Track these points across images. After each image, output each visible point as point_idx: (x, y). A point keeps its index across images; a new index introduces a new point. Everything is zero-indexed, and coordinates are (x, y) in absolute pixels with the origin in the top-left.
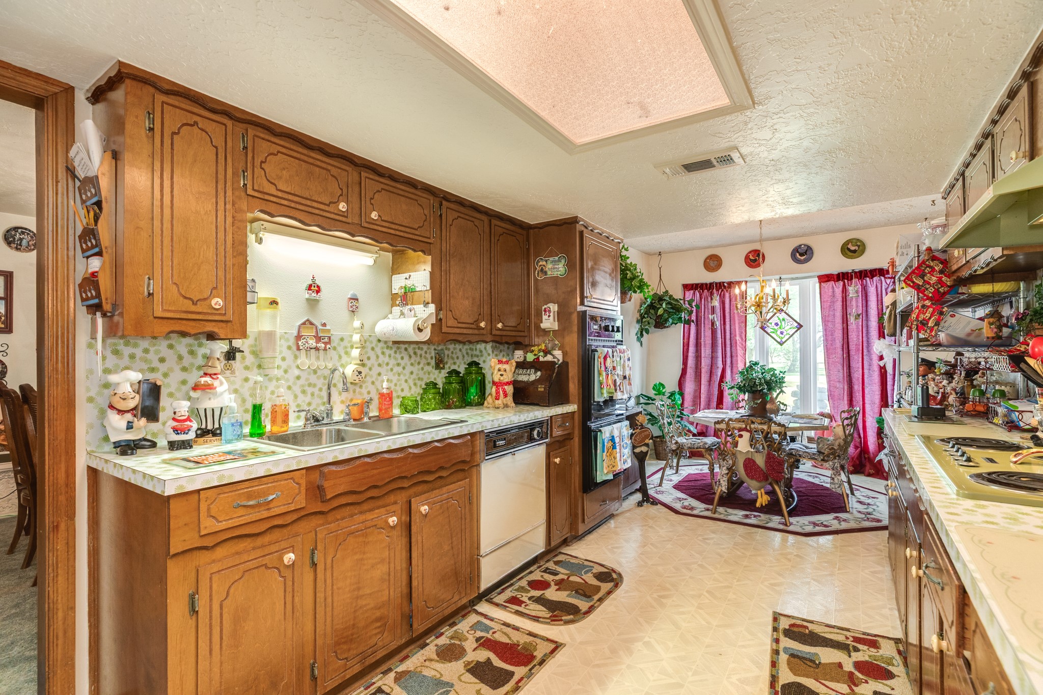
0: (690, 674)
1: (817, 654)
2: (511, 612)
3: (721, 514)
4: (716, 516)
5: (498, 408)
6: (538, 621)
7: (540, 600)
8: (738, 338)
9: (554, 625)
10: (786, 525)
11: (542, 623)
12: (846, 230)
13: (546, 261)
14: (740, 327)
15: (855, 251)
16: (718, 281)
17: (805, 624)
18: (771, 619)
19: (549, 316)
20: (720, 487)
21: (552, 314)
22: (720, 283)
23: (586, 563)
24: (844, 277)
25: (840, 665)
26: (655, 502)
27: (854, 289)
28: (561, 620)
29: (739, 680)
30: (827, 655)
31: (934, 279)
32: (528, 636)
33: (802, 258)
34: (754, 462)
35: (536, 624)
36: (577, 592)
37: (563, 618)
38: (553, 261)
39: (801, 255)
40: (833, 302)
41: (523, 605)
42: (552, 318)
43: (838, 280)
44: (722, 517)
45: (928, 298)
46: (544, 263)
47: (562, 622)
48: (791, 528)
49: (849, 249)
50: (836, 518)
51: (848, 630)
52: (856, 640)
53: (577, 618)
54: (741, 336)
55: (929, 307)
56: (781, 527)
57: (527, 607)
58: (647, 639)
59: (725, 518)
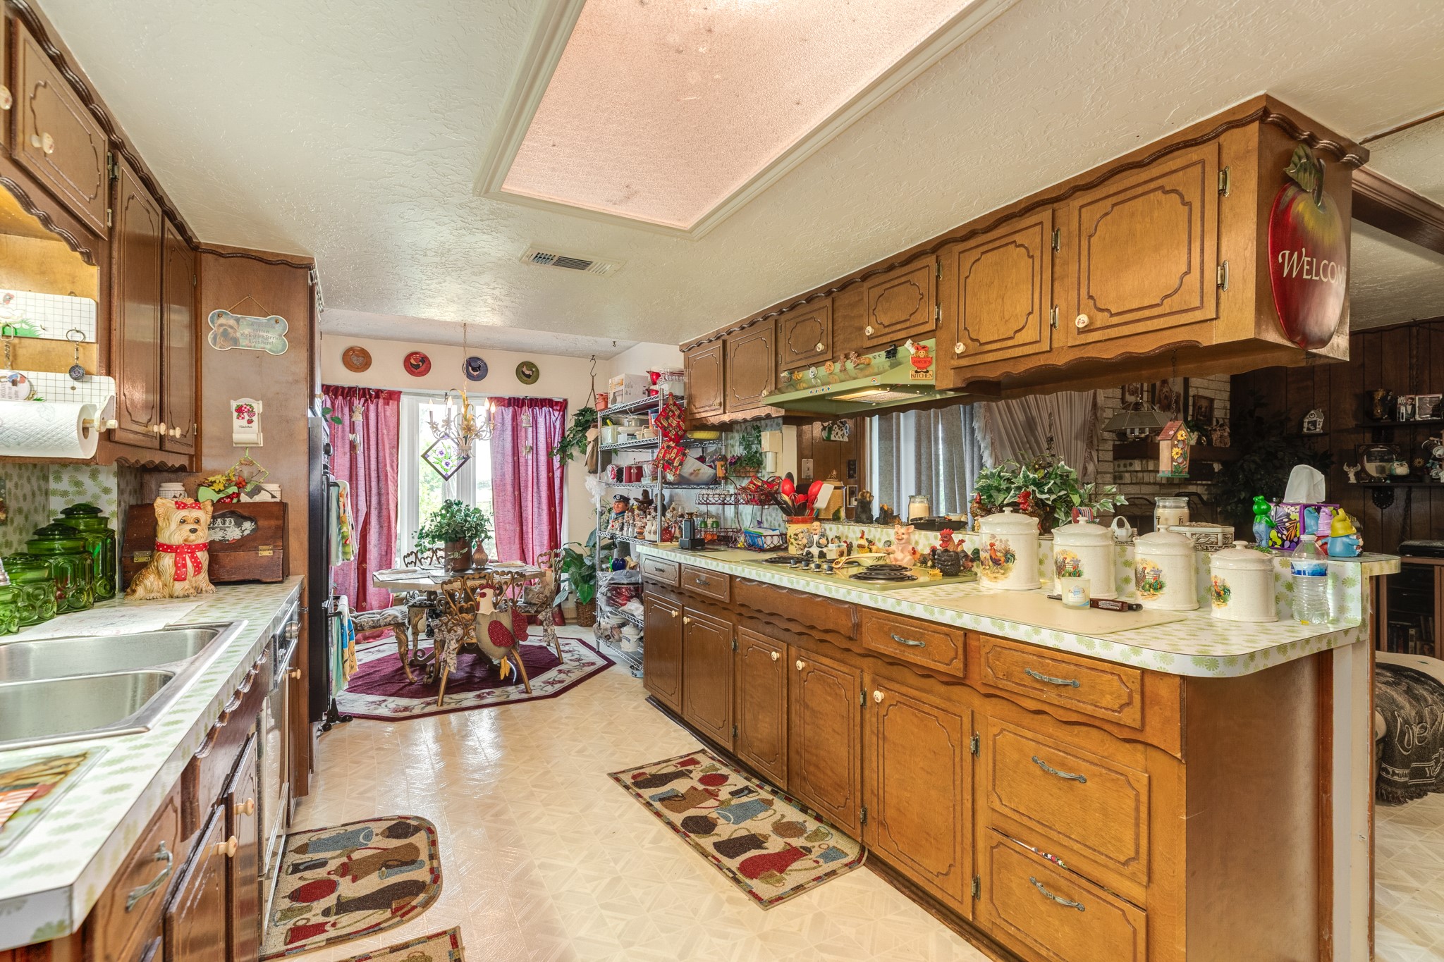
0: (612, 864)
1: (673, 790)
2: (320, 948)
3: (449, 703)
4: (445, 707)
5: (188, 596)
6: (381, 929)
7: (344, 907)
8: (389, 468)
9: (412, 918)
10: (527, 692)
11: (390, 927)
12: (523, 351)
13: (237, 320)
14: (391, 454)
15: (529, 376)
16: (362, 385)
17: (641, 771)
18: (612, 782)
19: (250, 422)
20: (447, 669)
21: (255, 418)
22: (364, 389)
23: (350, 828)
24: (516, 403)
25: (693, 788)
26: (347, 718)
27: (526, 417)
28: (415, 907)
29: (650, 843)
30: (681, 786)
31: (674, 423)
32: (392, 955)
33: (476, 373)
34: (501, 624)
35: (381, 936)
36: (388, 867)
37: (414, 903)
38: (253, 324)
39: (474, 369)
40: (503, 431)
41: (328, 927)
42: (255, 425)
43: (509, 405)
44: (453, 706)
45: (671, 440)
46: (232, 322)
47: (419, 909)
48: (534, 694)
49: (523, 373)
50: (560, 671)
51: (669, 760)
52: (683, 764)
53: (431, 893)
54: (392, 466)
55: (673, 448)
56: (525, 696)
57: (339, 926)
58: (537, 863)
59: (458, 706)
